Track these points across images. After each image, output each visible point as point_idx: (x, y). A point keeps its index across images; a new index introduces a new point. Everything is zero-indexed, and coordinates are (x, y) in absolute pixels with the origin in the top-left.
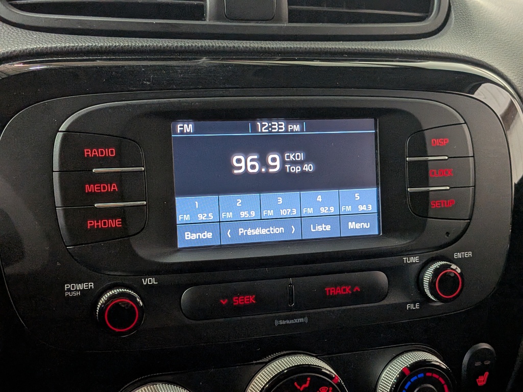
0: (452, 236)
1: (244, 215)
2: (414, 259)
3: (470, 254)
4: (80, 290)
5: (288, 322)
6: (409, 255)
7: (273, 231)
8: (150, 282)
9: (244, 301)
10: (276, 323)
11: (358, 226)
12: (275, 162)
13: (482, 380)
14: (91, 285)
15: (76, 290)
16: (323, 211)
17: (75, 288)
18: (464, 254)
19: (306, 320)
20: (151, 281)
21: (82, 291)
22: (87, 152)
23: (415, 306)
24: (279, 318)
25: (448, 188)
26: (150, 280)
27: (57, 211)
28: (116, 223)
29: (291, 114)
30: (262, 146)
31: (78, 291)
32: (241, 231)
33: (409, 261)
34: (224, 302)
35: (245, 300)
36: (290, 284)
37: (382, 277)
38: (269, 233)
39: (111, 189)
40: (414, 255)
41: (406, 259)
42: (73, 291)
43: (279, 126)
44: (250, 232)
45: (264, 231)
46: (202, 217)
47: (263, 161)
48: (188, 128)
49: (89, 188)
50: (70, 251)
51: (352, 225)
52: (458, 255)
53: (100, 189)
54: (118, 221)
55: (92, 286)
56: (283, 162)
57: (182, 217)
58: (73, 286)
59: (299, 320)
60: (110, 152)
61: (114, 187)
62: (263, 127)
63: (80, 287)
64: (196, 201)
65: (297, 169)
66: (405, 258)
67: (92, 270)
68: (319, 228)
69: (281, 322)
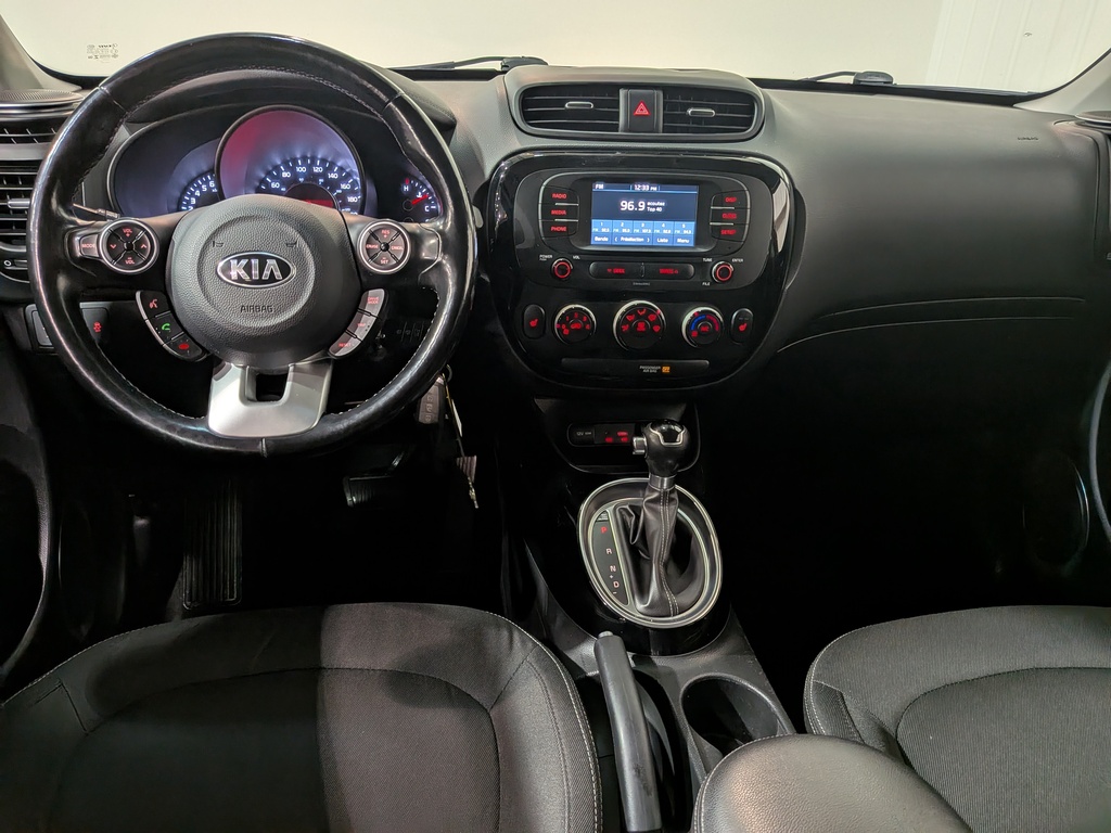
0: (732, 250)
1: (624, 230)
2: (709, 260)
3: (742, 260)
5: (640, 284)
6: (706, 258)
7: (638, 240)
10: (634, 284)
11: (683, 241)
12: (642, 206)
13: (742, 328)
16: (665, 232)
17: (544, 257)
18: (739, 260)
19: (649, 284)
20: (577, 257)
21: (547, 259)
22: (554, 195)
23: (707, 284)
24: (636, 282)
25: (733, 224)
27: (539, 222)
28: (564, 229)
29: (652, 181)
30: (637, 196)
31: (545, 259)
32: (622, 239)
33: (706, 260)
34: (609, 270)
36: (642, 266)
37: (692, 268)
38: (636, 241)
39: (562, 213)
40: (709, 258)
41: (704, 260)
42: (543, 259)
43: (646, 188)
44: (627, 239)
45: (634, 240)
46: (604, 230)
47: (636, 205)
48: (600, 186)
49: (553, 212)
50: (542, 239)
51: (679, 240)
52: (734, 260)
53: (558, 213)
55: (551, 256)
56: (646, 206)
57: (594, 230)
59: (645, 284)
60: (564, 196)
61: (564, 212)
62: (638, 188)
63: (546, 256)
64: (602, 222)
65: (653, 210)
67: (552, 250)
68: (662, 241)
69: (637, 284)
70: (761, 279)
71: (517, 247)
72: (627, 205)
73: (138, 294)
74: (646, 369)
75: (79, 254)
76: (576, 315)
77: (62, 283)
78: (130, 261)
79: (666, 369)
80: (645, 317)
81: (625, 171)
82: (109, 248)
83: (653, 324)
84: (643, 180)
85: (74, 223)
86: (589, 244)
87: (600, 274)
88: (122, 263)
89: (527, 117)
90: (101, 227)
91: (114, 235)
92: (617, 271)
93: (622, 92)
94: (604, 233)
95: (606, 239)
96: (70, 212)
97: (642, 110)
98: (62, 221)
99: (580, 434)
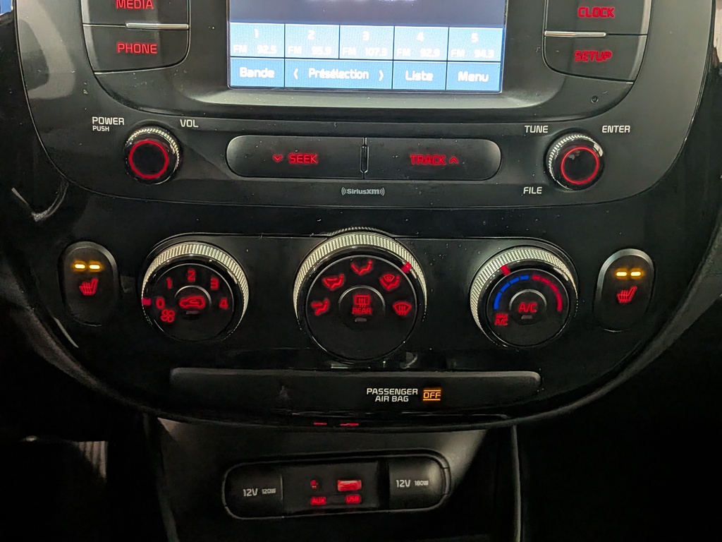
0: (600, 103)
1: (317, 51)
2: (540, 129)
3: (627, 128)
4: (109, 125)
5: (358, 192)
6: (534, 123)
7: (354, 75)
8: (189, 124)
9: (303, 160)
10: (343, 191)
11: (472, 78)
14: (121, 121)
15: (105, 125)
16: (425, 53)
17: (103, 123)
18: (618, 128)
19: (382, 192)
21: (112, 126)
23: (535, 190)
24: (348, 186)
25: (605, 34)
26: (189, 123)
27: (84, 28)
28: (150, 49)
31: (107, 126)
32: (312, 72)
33: (533, 130)
34: (277, 158)
35: (305, 159)
36: (365, 145)
37: (495, 149)
38: (348, 77)
39: (145, 6)
40: (542, 123)
41: (529, 128)
42: (102, 125)
45: (342, 75)
46: (262, 50)
50: (98, 77)
51: (462, 77)
52: (609, 129)
53: (133, 6)
54: (153, 47)
55: (123, 122)
57: (238, 48)
58: (101, 120)
59: (373, 190)
63: (108, 121)
64: (257, 29)
66: (527, 127)
67: (121, 102)
69: (350, 191)
70: (669, 178)
71: (33, 94)
74: (383, 394)
87: (252, 165)
95: (270, 74)
99: (250, 493)
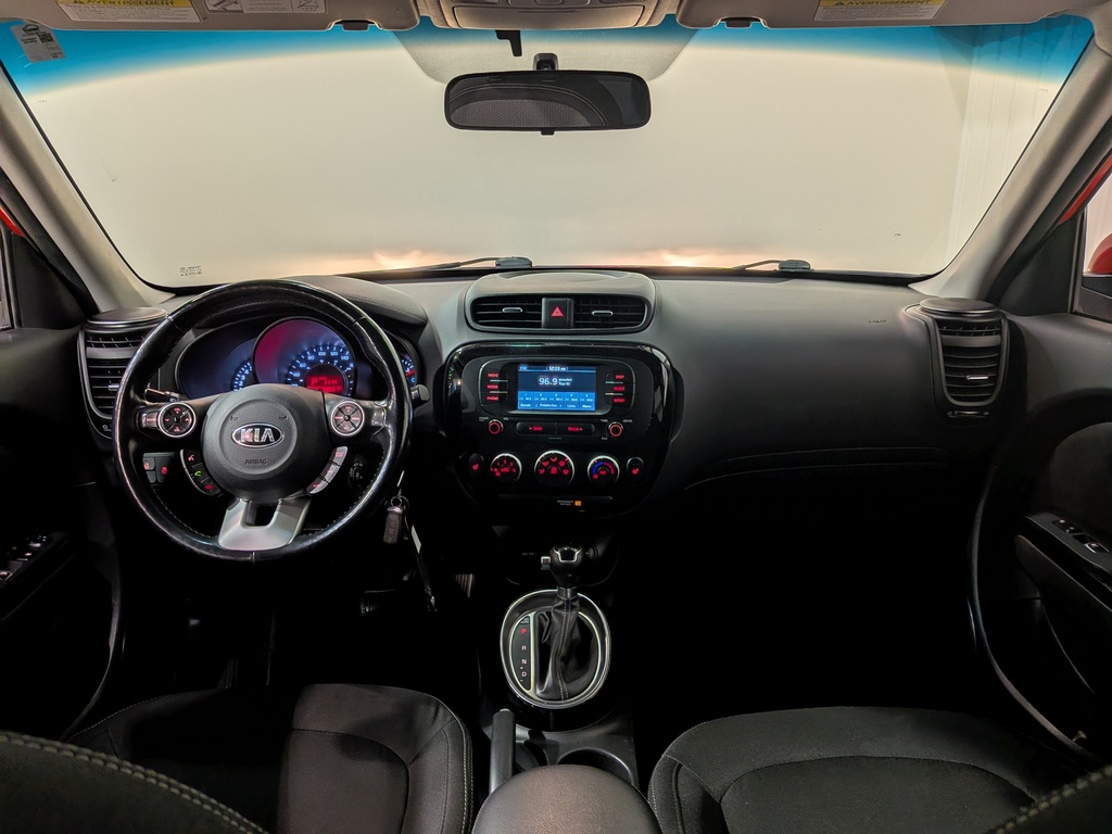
0: (623, 414)
1: (542, 399)
3: (631, 421)
4: (484, 419)
5: (554, 438)
6: (604, 419)
10: (549, 438)
11: (587, 407)
12: (555, 381)
13: (635, 472)
16: (573, 400)
17: (482, 419)
18: (628, 421)
19: (560, 438)
20: (507, 419)
22: (490, 375)
24: (551, 437)
27: (479, 393)
28: (497, 399)
29: (562, 363)
30: (552, 375)
33: (604, 421)
35: (538, 429)
36: (555, 425)
37: (593, 427)
38: (552, 407)
40: (606, 419)
43: (558, 369)
44: (544, 406)
45: (550, 406)
47: (551, 381)
48: (524, 368)
49: (489, 387)
50: (481, 406)
52: (625, 421)
55: (488, 418)
56: (558, 381)
57: (520, 399)
59: (558, 438)
60: (497, 375)
61: (497, 387)
62: (552, 369)
64: (526, 393)
65: (564, 384)
66: (602, 420)
67: (487, 413)
68: (570, 407)
71: (463, 411)
72: (544, 381)
73: (182, 452)
74: (562, 503)
75: (144, 425)
76: (505, 462)
77: (132, 445)
78: (177, 430)
79: (578, 503)
80: (556, 464)
81: (543, 357)
82: (164, 421)
83: (563, 468)
84: (555, 363)
85: (145, 404)
86: (516, 408)
87: (524, 430)
88: (172, 431)
89: (476, 318)
90: (161, 407)
91: (169, 413)
92: (535, 429)
93: (544, 300)
94: (527, 402)
95: (529, 406)
96: (142, 398)
97: (557, 313)
98: (137, 404)
